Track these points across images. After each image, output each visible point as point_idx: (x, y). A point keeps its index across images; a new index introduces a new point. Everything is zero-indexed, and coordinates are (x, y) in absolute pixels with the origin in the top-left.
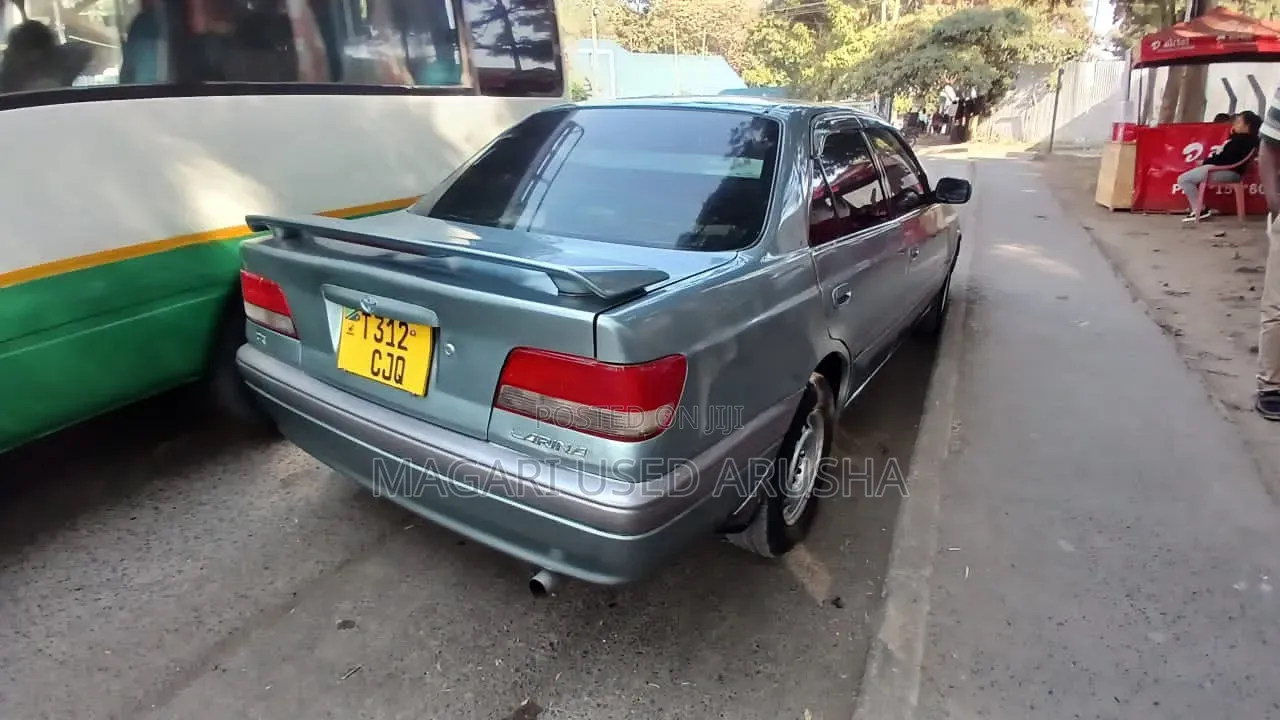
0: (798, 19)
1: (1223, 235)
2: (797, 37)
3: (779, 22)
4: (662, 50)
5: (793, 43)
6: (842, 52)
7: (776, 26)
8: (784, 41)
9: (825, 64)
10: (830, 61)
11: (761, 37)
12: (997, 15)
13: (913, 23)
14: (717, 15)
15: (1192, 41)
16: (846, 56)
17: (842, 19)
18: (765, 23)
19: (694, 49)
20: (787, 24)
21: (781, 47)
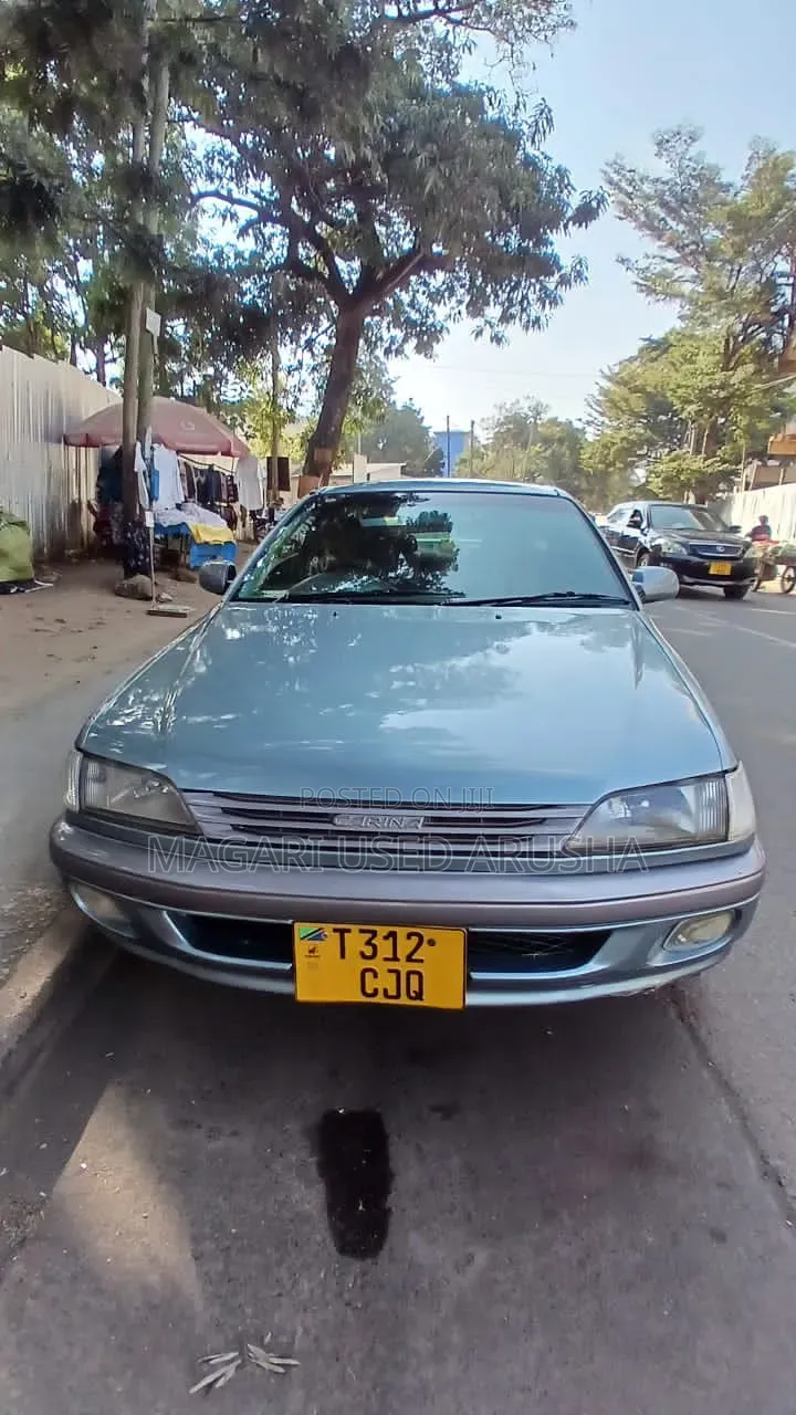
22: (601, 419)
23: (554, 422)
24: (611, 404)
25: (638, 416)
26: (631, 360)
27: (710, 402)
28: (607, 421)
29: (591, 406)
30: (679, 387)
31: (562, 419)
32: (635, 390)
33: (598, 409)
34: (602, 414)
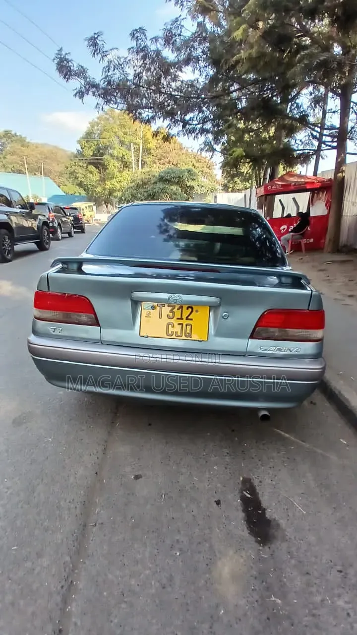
0: (90, 163)
1: (301, 259)
2: (90, 172)
3: (81, 164)
4: (14, 172)
5: (89, 175)
6: (114, 181)
7: (79, 165)
8: (84, 174)
9: (107, 186)
10: (108, 185)
11: (72, 170)
12: (183, 171)
13: (149, 172)
14: (44, 156)
15: (282, 186)
16: (116, 184)
17: (112, 166)
18: (74, 164)
19: (32, 173)
20: (85, 165)
21: (83, 176)
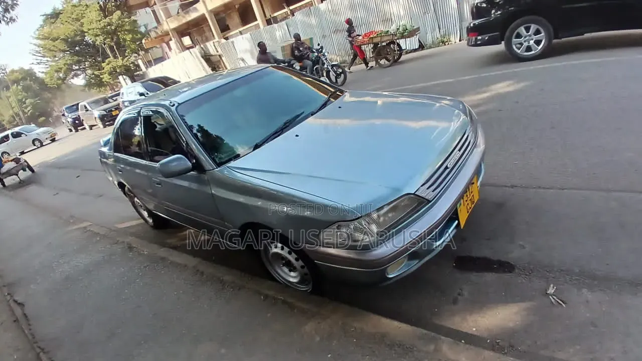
22: (46, 59)
23: (13, 71)
24: (48, 51)
25: (64, 51)
26: (42, 26)
27: (108, 33)
28: (49, 59)
29: (34, 55)
30: (89, 30)
31: (16, 68)
32: (54, 40)
33: (39, 55)
34: (44, 56)
